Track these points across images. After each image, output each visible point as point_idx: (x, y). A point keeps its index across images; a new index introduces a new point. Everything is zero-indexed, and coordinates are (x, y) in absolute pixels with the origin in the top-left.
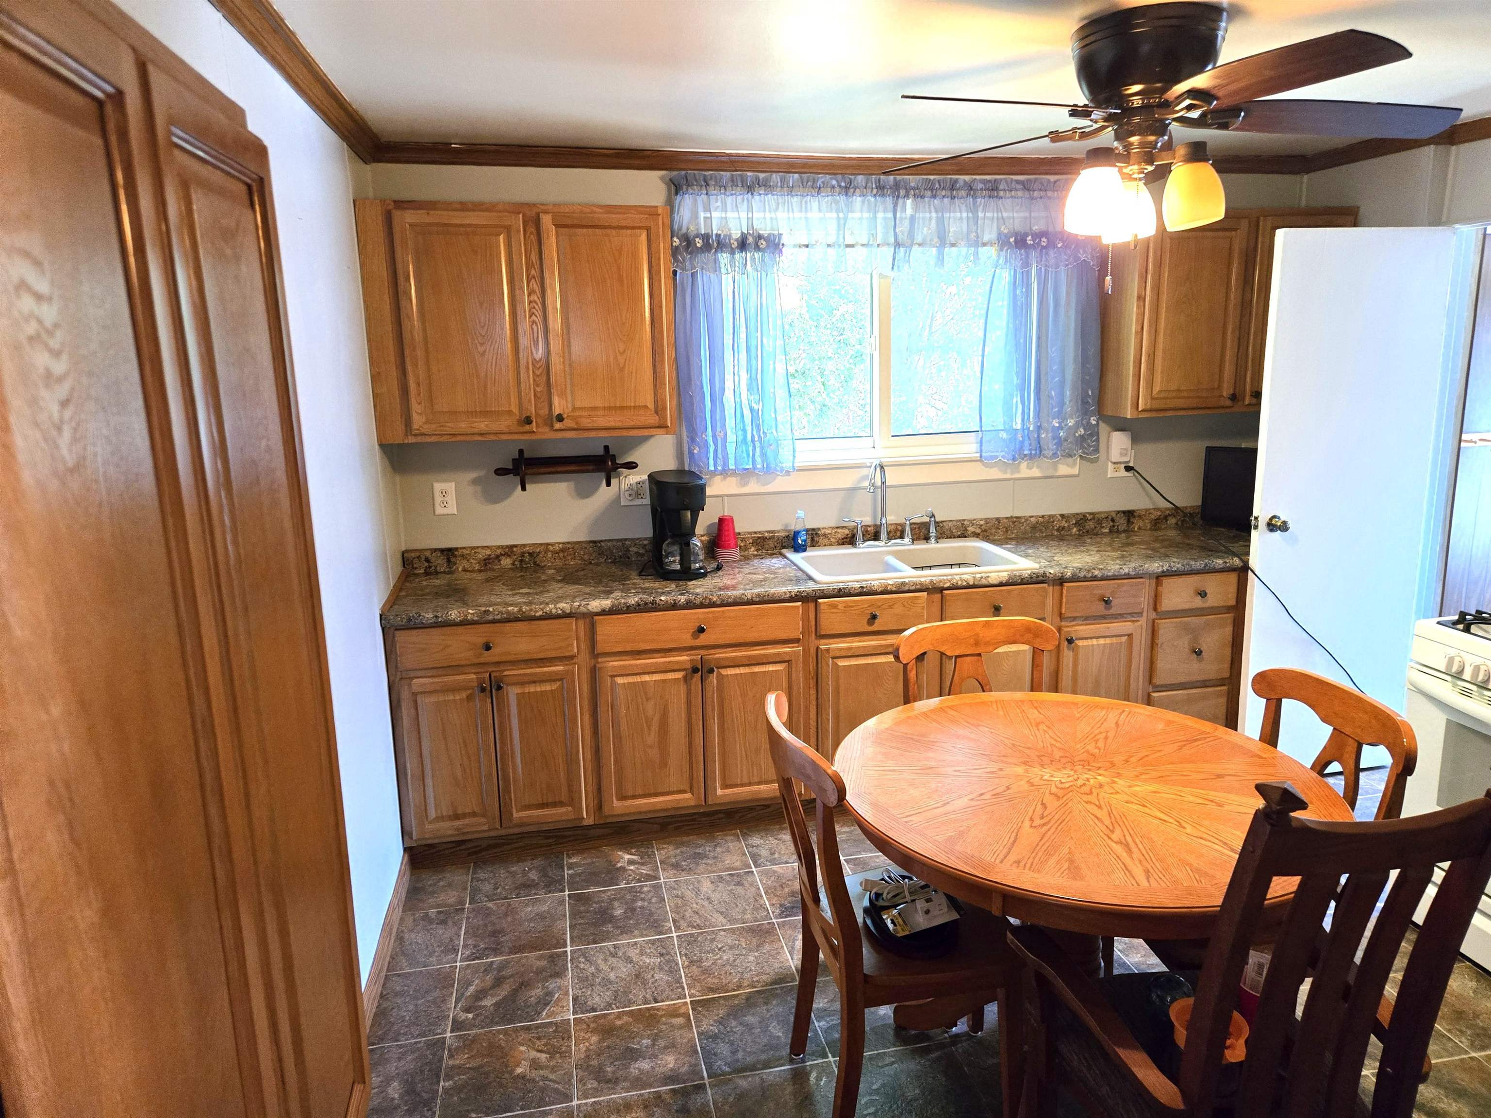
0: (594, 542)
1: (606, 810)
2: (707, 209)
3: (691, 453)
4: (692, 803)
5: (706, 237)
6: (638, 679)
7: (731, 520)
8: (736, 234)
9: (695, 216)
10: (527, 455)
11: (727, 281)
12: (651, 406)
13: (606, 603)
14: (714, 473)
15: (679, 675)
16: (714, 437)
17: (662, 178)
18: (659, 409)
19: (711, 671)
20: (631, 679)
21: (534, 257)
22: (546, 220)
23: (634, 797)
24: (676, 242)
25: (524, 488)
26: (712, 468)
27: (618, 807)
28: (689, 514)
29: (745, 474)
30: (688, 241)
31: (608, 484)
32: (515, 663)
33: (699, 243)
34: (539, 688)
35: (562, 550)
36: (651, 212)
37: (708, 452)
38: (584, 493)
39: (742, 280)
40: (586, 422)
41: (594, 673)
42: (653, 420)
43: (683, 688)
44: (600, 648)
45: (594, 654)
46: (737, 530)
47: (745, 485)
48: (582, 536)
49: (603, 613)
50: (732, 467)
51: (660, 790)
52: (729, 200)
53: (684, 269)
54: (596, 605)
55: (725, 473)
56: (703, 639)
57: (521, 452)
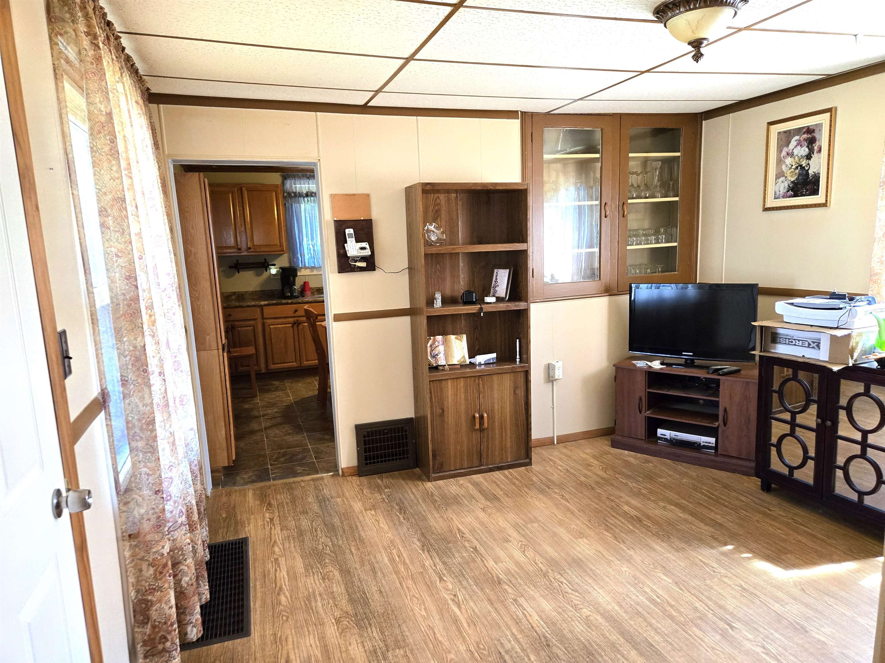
0: (263, 291)
1: (269, 368)
2: (295, 184)
3: (294, 261)
4: (296, 366)
5: (295, 193)
6: (277, 326)
7: (308, 282)
8: (305, 192)
9: (291, 186)
10: (239, 262)
11: (303, 206)
12: (278, 244)
13: (266, 302)
14: (301, 268)
15: (290, 325)
16: (301, 255)
17: (280, 175)
18: (281, 245)
19: (300, 323)
20: (274, 326)
21: (240, 200)
22: (244, 189)
23: (277, 364)
24: (285, 194)
25: (239, 273)
26: (301, 266)
27: (273, 367)
28: (292, 278)
29: (312, 268)
30: (289, 194)
31: (266, 271)
32: (238, 321)
33: (293, 195)
34: (246, 328)
35: (252, 293)
36: (276, 186)
37: (299, 260)
38: (259, 275)
39: (306, 205)
40: (258, 250)
41: (263, 324)
42: (280, 249)
43: (291, 329)
44: (265, 316)
45: (263, 318)
46: (310, 287)
47: (312, 272)
48: (258, 289)
49: (265, 305)
50: (307, 265)
51: (286, 361)
52: (302, 181)
53: (288, 203)
54: (263, 303)
55: (306, 268)
56: (297, 314)
57: (237, 261)
